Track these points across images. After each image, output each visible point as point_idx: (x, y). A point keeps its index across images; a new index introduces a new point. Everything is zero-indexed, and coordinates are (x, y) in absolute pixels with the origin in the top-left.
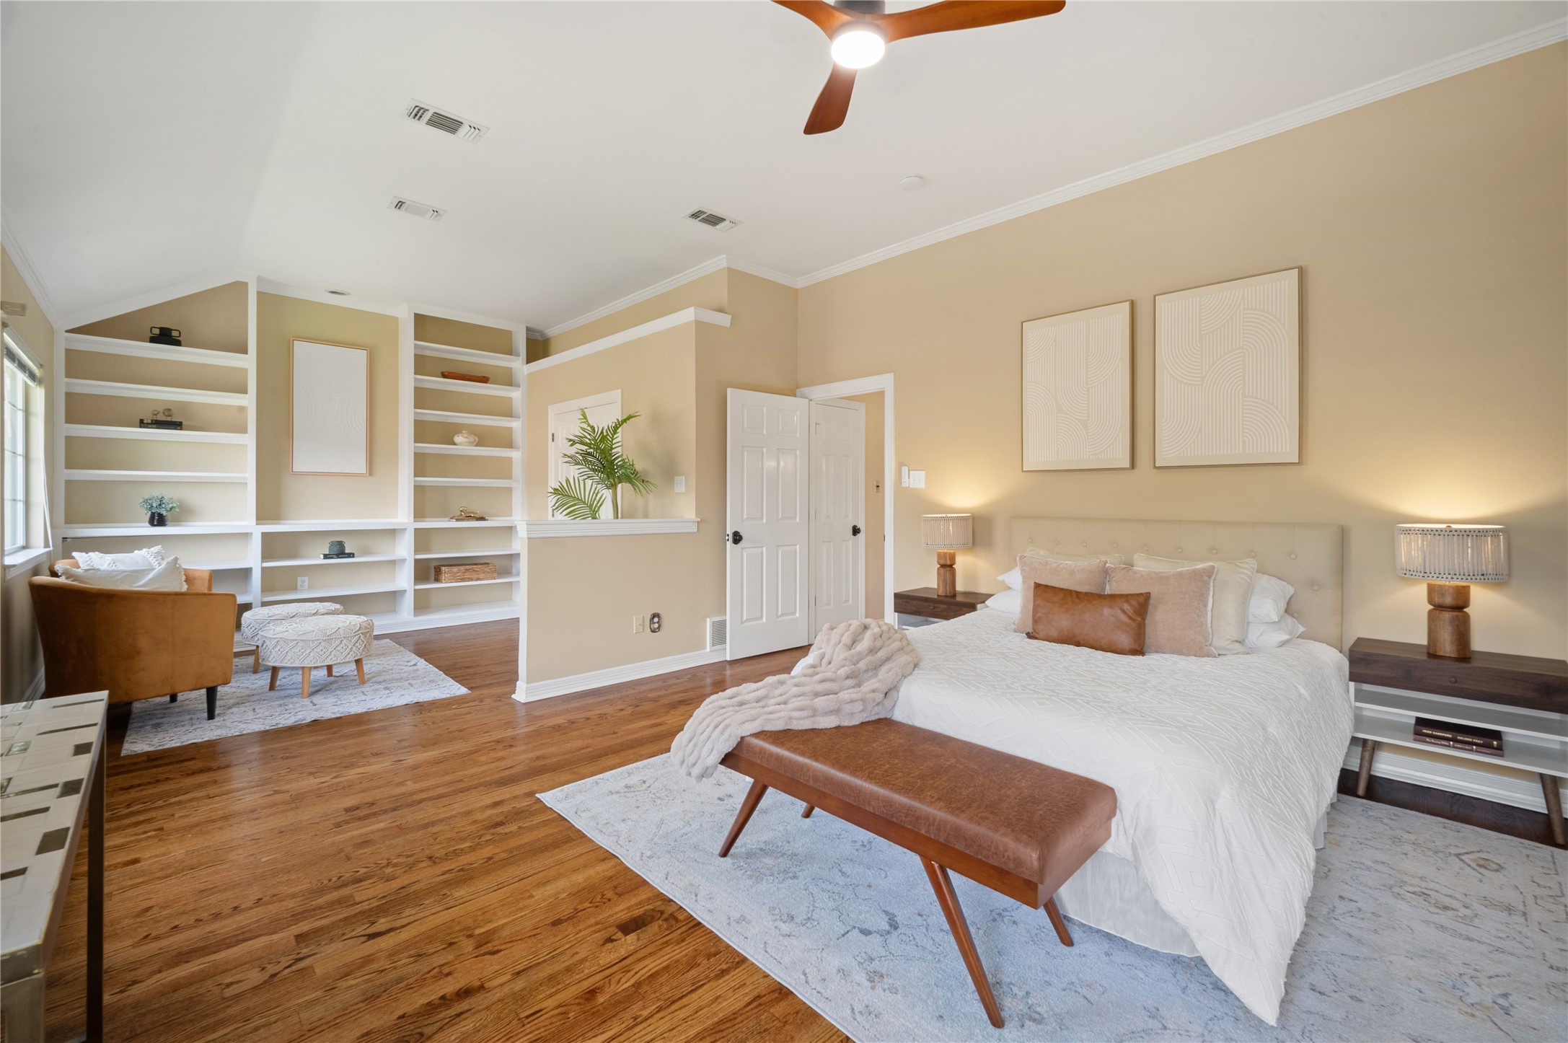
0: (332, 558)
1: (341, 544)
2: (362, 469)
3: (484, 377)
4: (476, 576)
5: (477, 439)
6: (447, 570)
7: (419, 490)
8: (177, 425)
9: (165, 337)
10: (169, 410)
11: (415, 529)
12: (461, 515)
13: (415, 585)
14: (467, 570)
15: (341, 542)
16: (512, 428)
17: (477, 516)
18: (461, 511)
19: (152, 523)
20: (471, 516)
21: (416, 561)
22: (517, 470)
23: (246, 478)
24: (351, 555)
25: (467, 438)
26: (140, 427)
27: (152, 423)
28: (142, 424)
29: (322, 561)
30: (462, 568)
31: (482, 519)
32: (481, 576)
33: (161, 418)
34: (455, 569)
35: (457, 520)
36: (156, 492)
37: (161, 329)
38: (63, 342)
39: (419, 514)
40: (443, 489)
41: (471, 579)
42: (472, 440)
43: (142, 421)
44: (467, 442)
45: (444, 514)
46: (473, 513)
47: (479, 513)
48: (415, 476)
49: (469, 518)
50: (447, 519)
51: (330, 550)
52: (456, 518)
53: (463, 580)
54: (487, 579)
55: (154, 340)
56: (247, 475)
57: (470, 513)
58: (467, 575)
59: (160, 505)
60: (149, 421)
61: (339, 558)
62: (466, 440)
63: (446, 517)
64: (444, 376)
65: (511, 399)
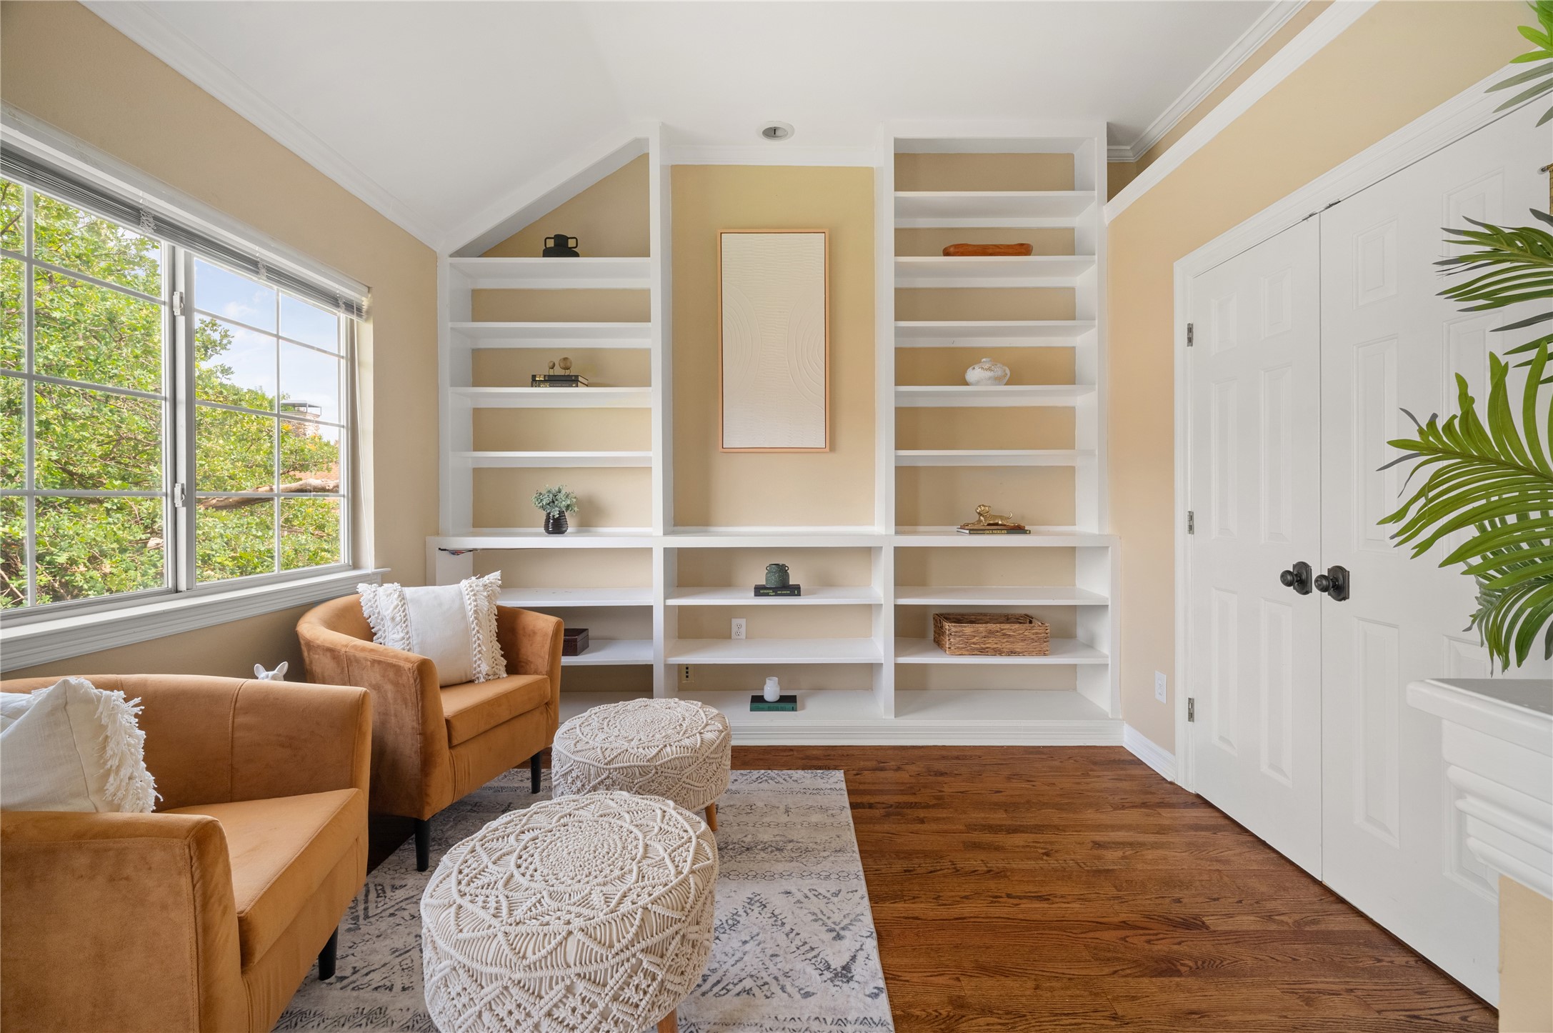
0: (767, 595)
1: (782, 570)
2: (817, 438)
3: (1022, 245)
4: (1007, 646)
5: (1008, 372)
6: (953, 629)
7: (906, 477)
8: (571, 380)
9: (561, 247)
10: (565, 359)
11: (896, 548)
12: (980, 521)
13: (896, 655)
14: (991, 632)
15: (784, 566)
16: (1073, 348)
17: (1010, 523)
18: (980, 514)
19: (548, 530)
20: (997, 524)
21: (898, 608)
22: (1088, 431)
23: (650, 458)
24: (795, 591)
25: (989, 369)
26: (532, 386)
27: (545, 381)
28: (534, 382)
29: (750, 600)
30: (981, 628)
31: (1018, 529)
32: (1018, 646)
33: (558, 371)
34: (968, 629)
35: (973, 531)
36: (548, 483)
37: (555, 234)
38: (447, 271)
39: (905, 518)
40: (949, 473)
41: (998, 652)
42: (999, 372)
43: (534, 378)
44: (990, 378)
45: (947, 518)
46: (1001, 517)
47: (1013, 518)
48: (897, 448)
49: (995, 527)
50: (955, 528)
51: (767, 580)
52: (970, 527)
53: (983, 652)
54: (1030, 654)
55: (548, 253)
56: (650, 454)
57: (996, 517)
58: (991, 642)
60: (543, 378)
61: (777, 595)
62: (989, 374)
63: (952, 524)
64: (947, 253)
65: (1072, 290)
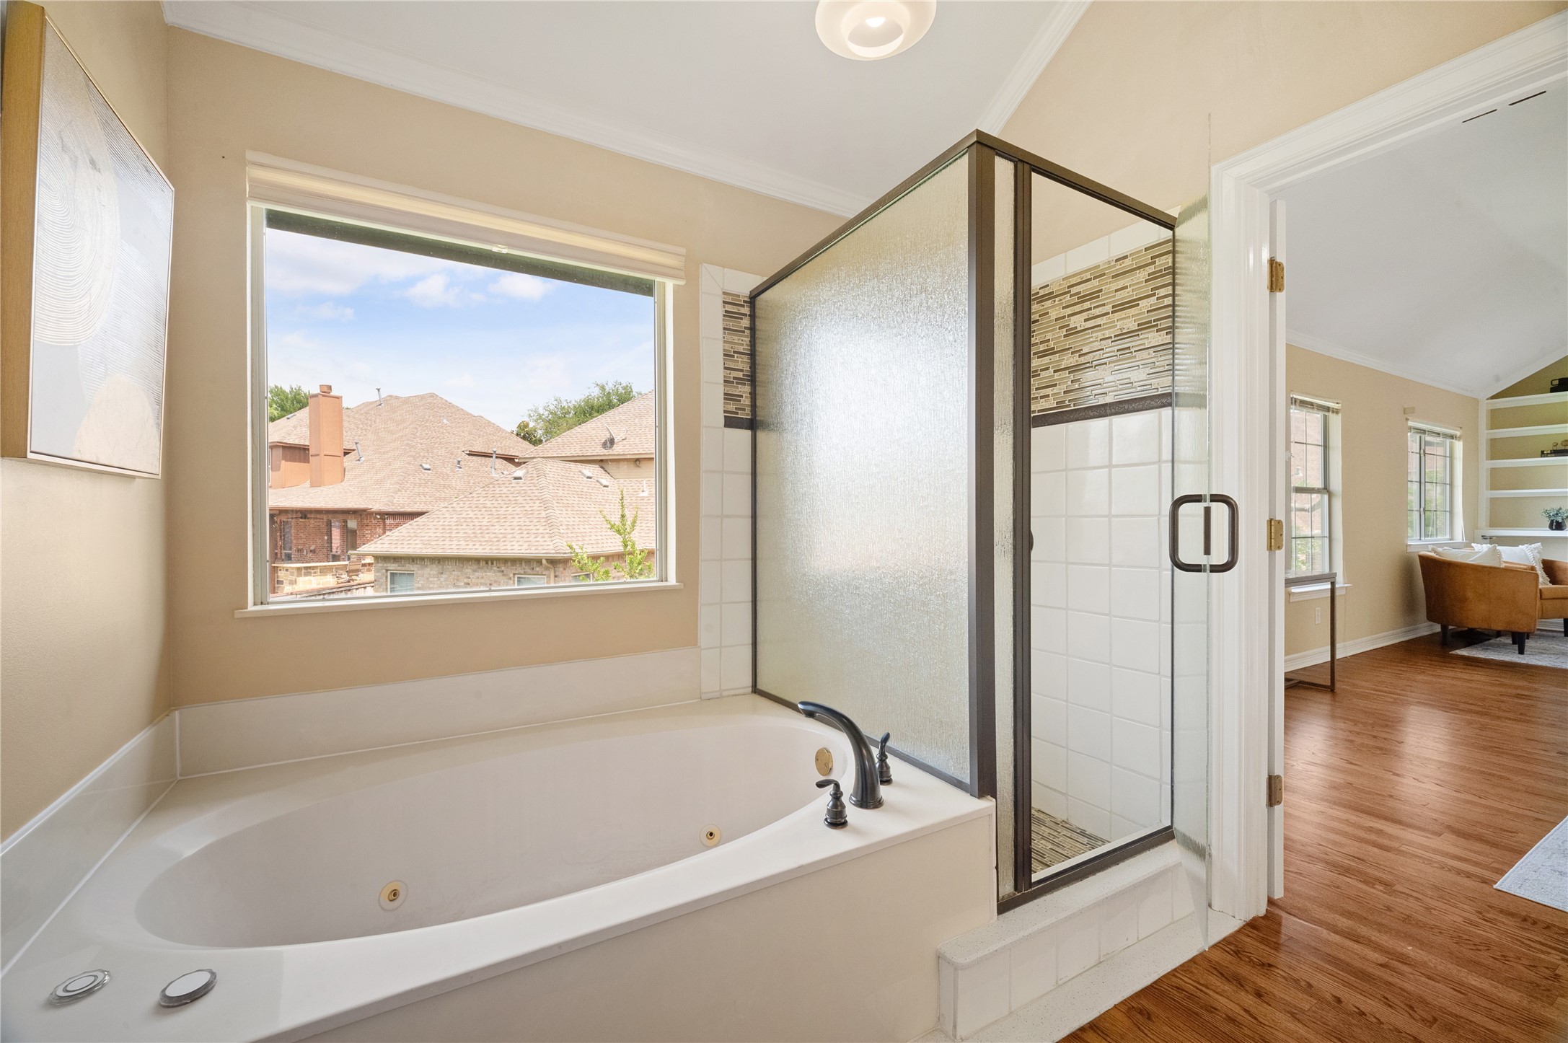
9: (1563, 385)
19: (1551, 527)
26: (1541, 457)
27: (1551, 453)
28: (1543, 454)
33: (1560, 447)
36: (1555, 506)
37: (1560, 380)
38: (1485, 406)
43: (1543, 452)
55: (1554, 390)
59: (1557, 514)
60: (1549, 452)
